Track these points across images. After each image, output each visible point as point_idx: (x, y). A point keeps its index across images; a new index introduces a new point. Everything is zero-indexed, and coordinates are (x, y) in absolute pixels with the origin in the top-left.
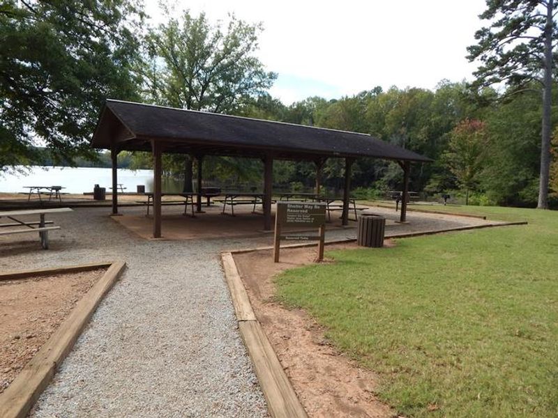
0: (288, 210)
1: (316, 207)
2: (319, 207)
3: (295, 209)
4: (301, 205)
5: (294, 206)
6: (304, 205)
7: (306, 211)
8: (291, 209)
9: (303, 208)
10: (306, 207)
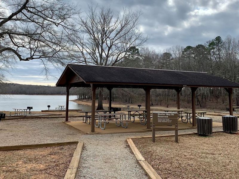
0: (158, 116)
1: (172, 115)
2: (174, 115)
3: (162, 116)
4: (164, 114)
5: (161, 114)
6: (166, 114)
7: (167, 117)
8: (160, 115)
9: (166, 115)
10: (167, 114)
